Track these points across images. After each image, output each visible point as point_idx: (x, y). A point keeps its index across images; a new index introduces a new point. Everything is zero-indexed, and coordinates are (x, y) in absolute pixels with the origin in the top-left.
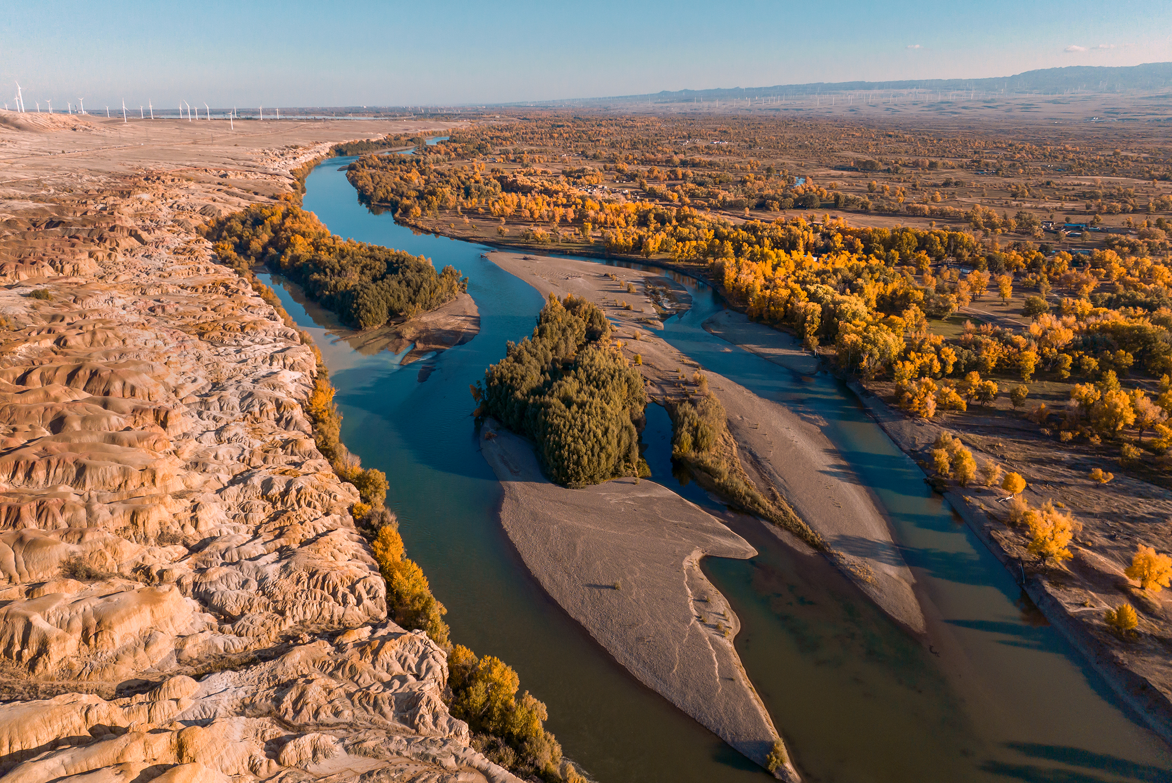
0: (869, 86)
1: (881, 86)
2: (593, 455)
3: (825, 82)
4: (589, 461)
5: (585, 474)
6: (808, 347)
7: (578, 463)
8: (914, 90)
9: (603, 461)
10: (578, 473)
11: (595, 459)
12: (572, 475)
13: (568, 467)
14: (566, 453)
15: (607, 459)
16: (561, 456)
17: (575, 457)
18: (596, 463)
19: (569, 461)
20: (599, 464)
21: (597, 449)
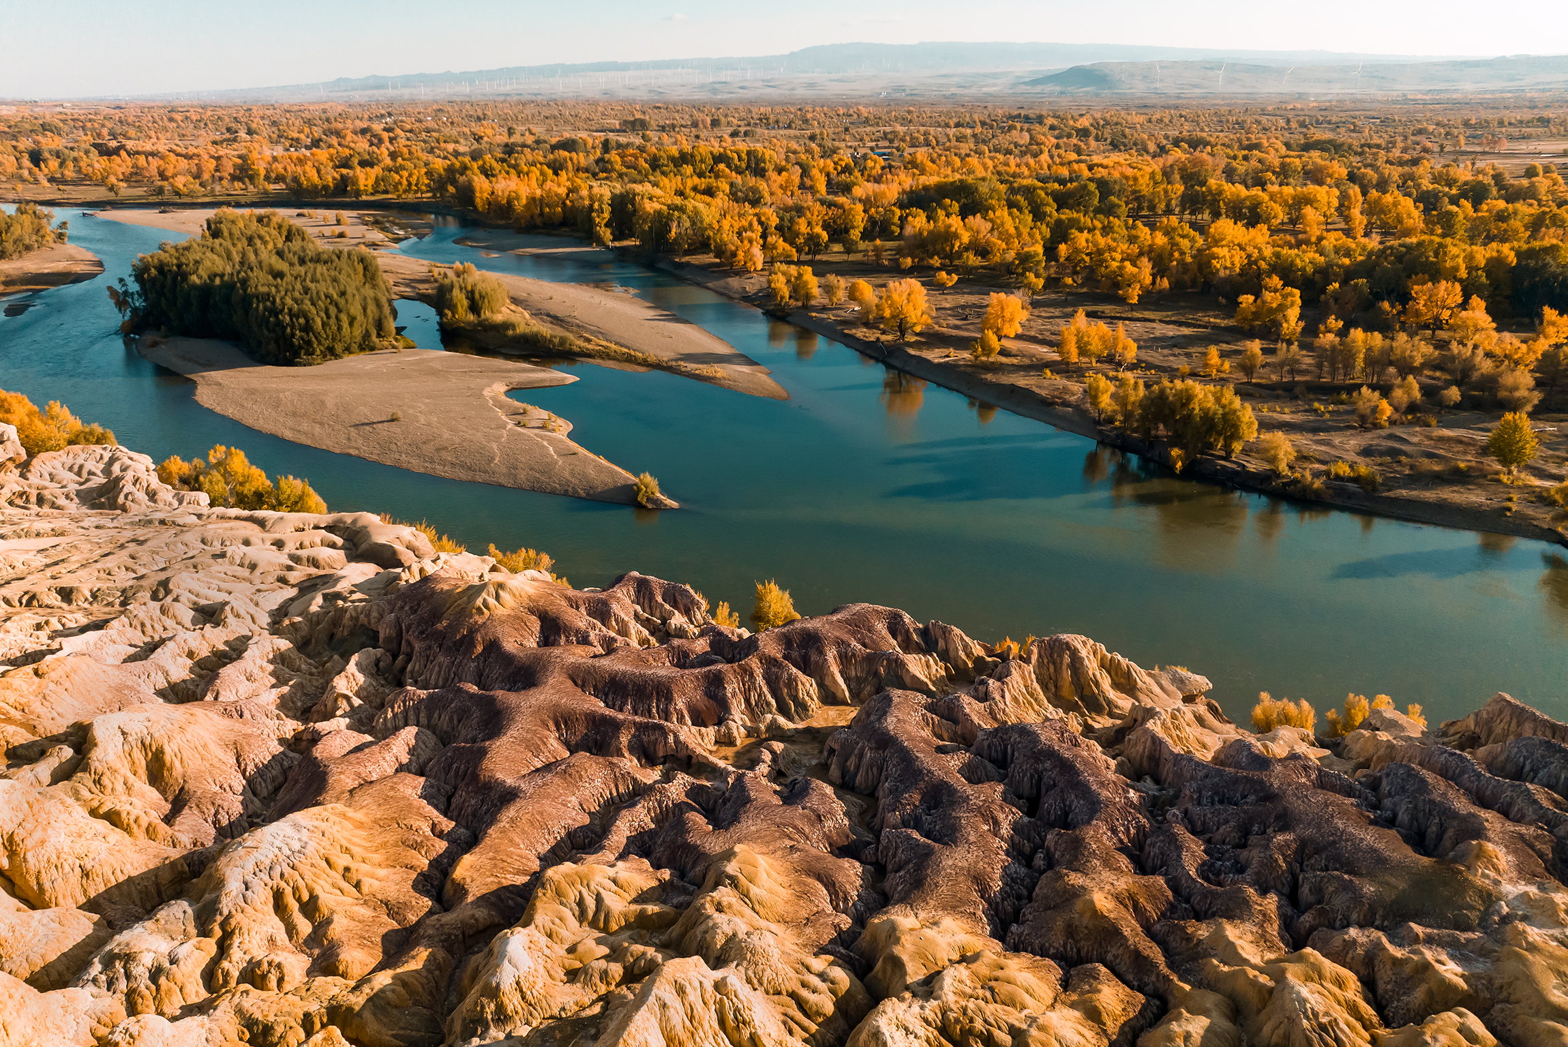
0: (625, 67)
1: (639, 66)
2: (328, 317)
3: (567, 63)
4: (324, 324)
5: (320, 343)
6: (600, 241)
7: (307, 328)
8: (679, 70)
9: (345, 325)
10: (309, 343)
11: (333, 321)
12: (300, 347)
13: (293, 335)
14: (287, 318)
15: (351, 324)
16: (279, 323)
17: (302, 321)
18: (335, 328)
19: (293, 327)
20: (340, 328)
21: (333, 311)
